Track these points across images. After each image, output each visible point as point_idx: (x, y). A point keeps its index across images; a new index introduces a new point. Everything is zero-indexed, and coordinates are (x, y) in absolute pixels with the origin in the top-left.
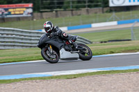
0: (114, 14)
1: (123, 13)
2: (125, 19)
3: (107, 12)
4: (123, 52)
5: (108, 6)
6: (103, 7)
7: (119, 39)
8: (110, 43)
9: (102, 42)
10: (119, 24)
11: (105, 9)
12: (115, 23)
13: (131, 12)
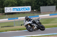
0: (7, 16)
1: (10, 15)
2: (11, 18)
3: (4, 15)
4: (11, 31)
5: (4, 12)
6: (2, 13)
7: (9, 26)
8: (5, 27)
9: (2, 27)
10: (9, 20)
11: (3, 14)
12: (7, 19)
13: (14, 15)
